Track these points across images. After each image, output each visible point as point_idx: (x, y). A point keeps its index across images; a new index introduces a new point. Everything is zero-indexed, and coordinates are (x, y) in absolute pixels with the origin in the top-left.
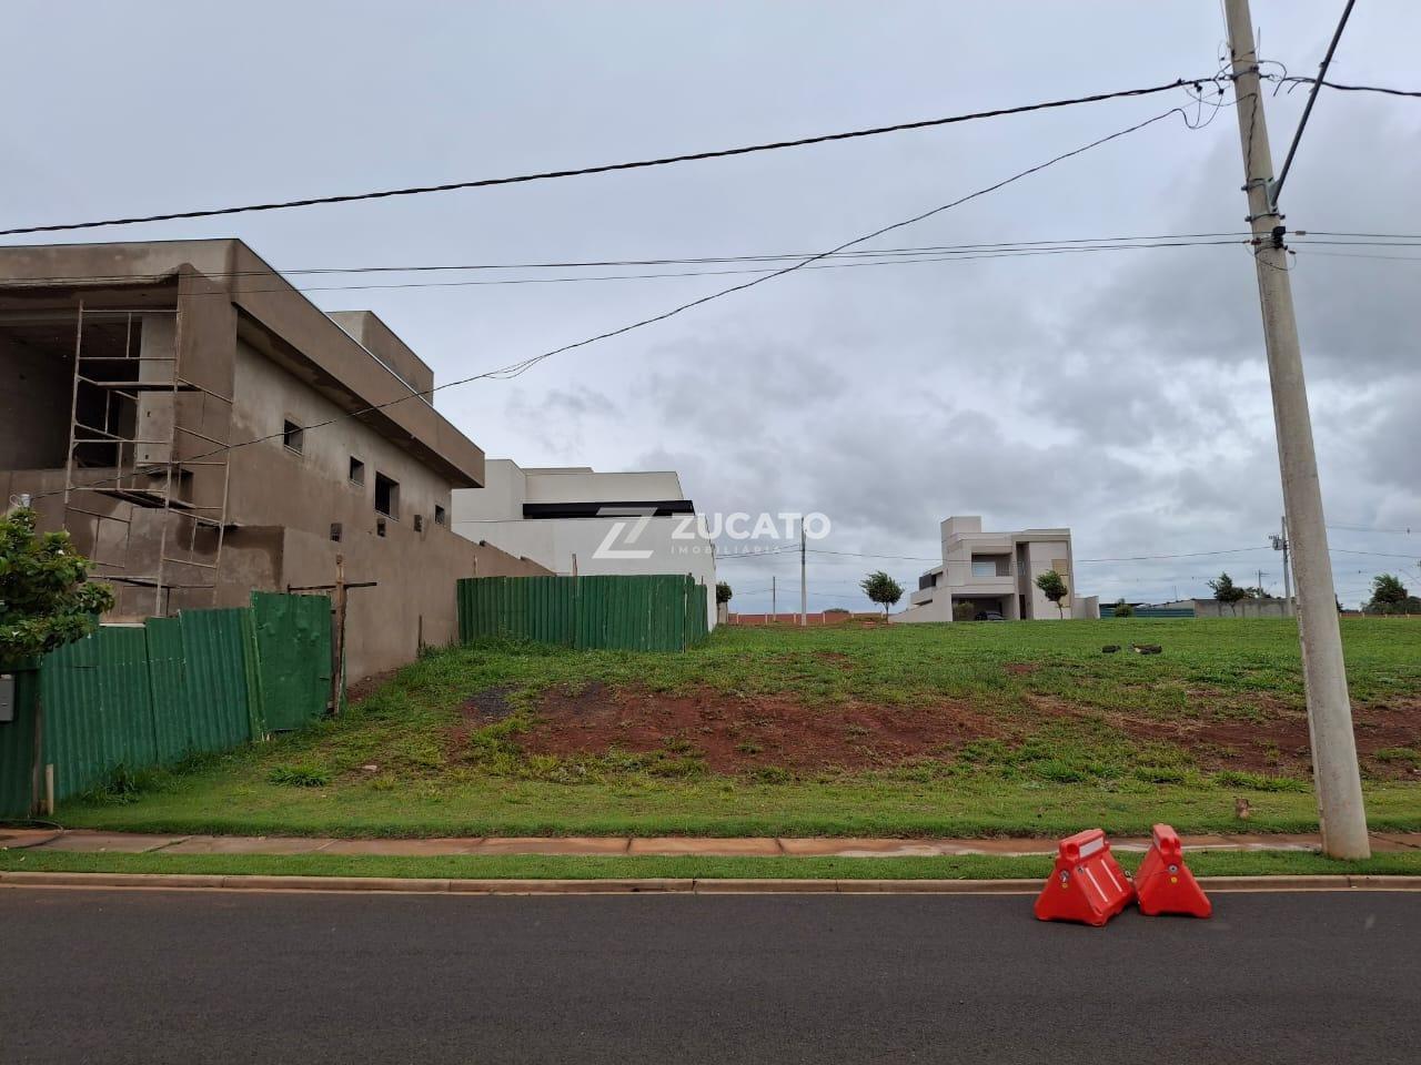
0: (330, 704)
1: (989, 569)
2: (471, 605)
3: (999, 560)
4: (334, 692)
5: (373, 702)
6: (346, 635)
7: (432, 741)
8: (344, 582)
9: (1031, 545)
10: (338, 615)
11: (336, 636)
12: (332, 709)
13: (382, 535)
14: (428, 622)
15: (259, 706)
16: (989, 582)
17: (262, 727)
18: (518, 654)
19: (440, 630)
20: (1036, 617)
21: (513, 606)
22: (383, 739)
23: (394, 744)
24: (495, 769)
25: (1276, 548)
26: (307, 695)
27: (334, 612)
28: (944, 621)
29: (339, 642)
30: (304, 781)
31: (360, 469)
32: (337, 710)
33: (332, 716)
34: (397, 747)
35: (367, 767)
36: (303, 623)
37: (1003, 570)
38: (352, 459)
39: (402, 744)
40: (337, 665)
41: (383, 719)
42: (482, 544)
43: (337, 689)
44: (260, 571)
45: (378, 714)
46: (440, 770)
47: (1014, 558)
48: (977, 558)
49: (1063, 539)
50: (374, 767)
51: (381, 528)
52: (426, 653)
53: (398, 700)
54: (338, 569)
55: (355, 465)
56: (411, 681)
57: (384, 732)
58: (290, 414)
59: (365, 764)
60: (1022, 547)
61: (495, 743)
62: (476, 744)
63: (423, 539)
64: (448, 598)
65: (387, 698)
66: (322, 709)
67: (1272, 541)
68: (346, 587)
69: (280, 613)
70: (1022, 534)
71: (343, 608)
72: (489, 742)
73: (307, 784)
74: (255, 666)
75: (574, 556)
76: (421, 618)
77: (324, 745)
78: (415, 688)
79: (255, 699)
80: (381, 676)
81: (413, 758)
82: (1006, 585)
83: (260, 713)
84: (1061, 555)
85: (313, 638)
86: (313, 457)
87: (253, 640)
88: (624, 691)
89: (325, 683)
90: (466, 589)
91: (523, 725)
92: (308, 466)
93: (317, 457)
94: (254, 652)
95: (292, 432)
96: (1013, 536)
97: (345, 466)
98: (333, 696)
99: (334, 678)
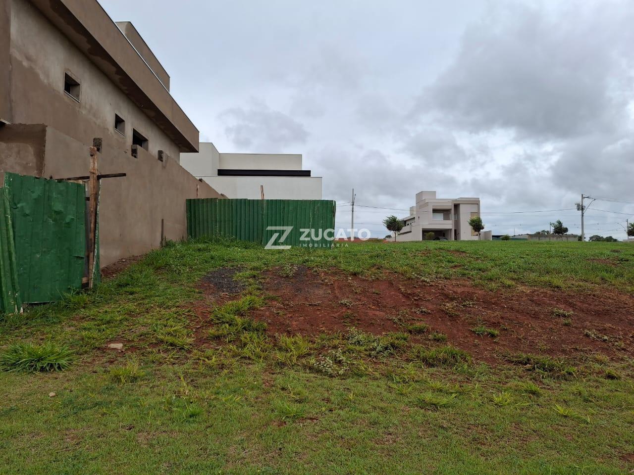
0: (84, 280)
1: (440, 217)
2: (195, 217)
3: (445, 212)
4: (88, 269)
5: (125, 278)
6: (99, 220)
7: (178, 317)
8: (98, 173)
9: (461, 206)
10: (92, 202)
11: (90, 221)
12: (87, 284)
13: (135, 157)
14: (168, 224)
15: (13, 280)
16: (440, 223)
17: (15, 299)
18: (229, 246)
19: (176, 230)
20: (461, 239)
21: (222, 218)
22: (130, 313)
23: (141, 319)
24: (246, 352)
25: (578, 209)
26: (62, 271)
27: (88, 199)
28: (418, 240)
29: (92, 226)
30: (39, 365)
31: (123, 123)
32: (91, 285)
33: (87, 290)
34: (145, 323)
35: (113, 345)
36: (58, 206)
37: (447, 218)
38: (117, 116)
39: (147, 319)
40: (91, 245)
41: (132, 293)
42: (201, 180)
43: (91, 267)
44: (25, 163)
45: (128, 289)
46: (189, 352)
47: (453, 211)
48: (435, 211)
49: (476, 203)
50: (119, 346)
51: (134, 152)
52: (167, 245)
53: (146, 277)
54: (91, 161)
55: (119, 121)
56: (157, 262)
57: (131, 306)
58: (68, 69)
59: (111, 341)
60: (456, 206)
61: (239, 320)
62: (221, 322)
63: (164, 167)
64: (180, 210)
65: (135, 276)
66: (76, 285)
67: (576, 206)
68: (99, 177)
69: (35, 196)
70: (456, 200)
71: (96, 195)
72: (232, 320)
73: (43, 370)
74: (9, 243)
75: (262, 186)
76: (163, 220)
77: (74, 319)
78: (159, 268)
79: (9, 274)
80: (134, 258)
81: (160, 337)
82: (448, 225)
83: (13, 286)
84: (475, 210)
85: (67, 220)
86: (88, 107)
87: (6, 218)
88: (326, 273)
89: (80, 261)
90: (191, 205)
91: (258, 301)
92: (84, 112)
93: (91, 107)
94: (7, 230)
95: (71, 85)
96: (453, 200)
97: (111, 121)
98: (87, 273)
99: (88, 257)
